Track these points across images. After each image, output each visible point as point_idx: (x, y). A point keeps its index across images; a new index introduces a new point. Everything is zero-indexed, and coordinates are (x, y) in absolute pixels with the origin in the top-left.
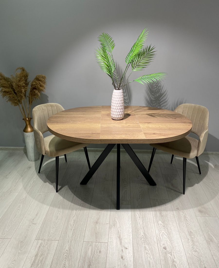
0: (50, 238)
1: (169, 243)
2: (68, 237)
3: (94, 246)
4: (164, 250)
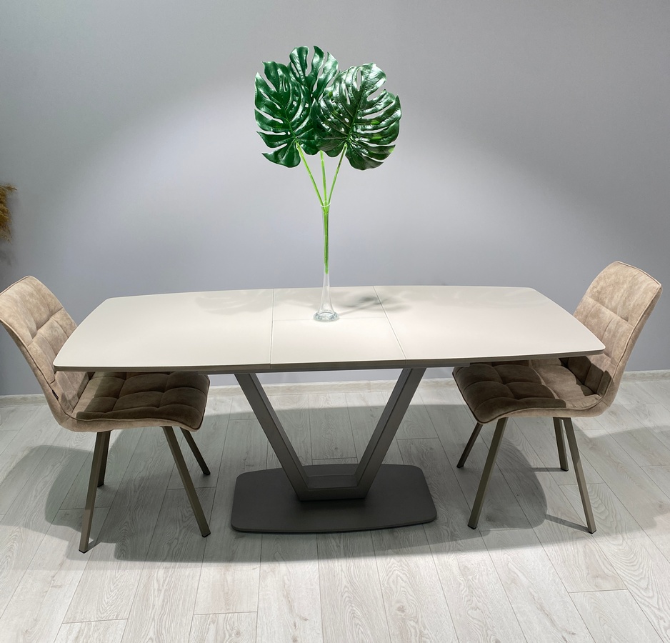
0: (103, 616)
1: (412, 598)
2: (153, 608)
3: (221, 621)
4: (399, 613)
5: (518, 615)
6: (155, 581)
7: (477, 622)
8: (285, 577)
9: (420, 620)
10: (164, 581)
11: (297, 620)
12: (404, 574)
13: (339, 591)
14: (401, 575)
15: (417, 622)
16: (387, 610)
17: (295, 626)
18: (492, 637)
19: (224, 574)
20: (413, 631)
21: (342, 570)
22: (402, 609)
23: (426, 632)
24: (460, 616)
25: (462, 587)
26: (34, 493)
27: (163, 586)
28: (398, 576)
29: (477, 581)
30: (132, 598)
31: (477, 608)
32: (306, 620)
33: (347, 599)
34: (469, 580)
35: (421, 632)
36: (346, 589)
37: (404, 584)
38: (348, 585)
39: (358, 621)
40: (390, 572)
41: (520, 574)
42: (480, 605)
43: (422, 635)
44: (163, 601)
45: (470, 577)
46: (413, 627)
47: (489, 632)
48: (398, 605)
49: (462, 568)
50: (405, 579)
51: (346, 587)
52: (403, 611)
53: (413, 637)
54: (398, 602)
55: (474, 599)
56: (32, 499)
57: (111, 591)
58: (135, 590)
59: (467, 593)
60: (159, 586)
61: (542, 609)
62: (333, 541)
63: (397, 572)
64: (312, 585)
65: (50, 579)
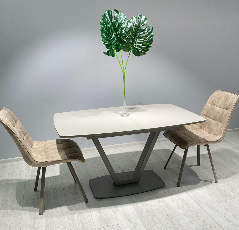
5: (206, 211)
6: (75, 220)
7: (194, 216)
8: (123, 212)
9: (176, 218)
10: (79, 219)
11: (134, 225)
12: (163, 204)
13: (144, 213)
14: (162, 205)
15: (175, 219)
16: (163, 216)
17: (134, 227)
18: (202, 219)
19: (100, 214)
20: (175, 222)
21: (141, 206)
22: (168, 216)
23: (179, 221)
24: (188, 215)
25: (184, 206)
26: (9, 197)
27: (79, 221)
28: (161, 205)
29: (188, 203)
30: (69, 227)
31: (192, 211)
32: (137, 224)
33: (148, 215)
34: (185, 203)
35: (178, 222)
36: (146, 212)
37: (165, 208)
38: (146, 211)
39: (155, 222)
40: (158, 204)
41: (201, 199)
42: (193, 210)
43: (179, 223)
44: (82, 227)
45: (185, 202)
46: (174, 220)
47: (200, 218)
48: (166, 214)
49: (181, 200)
50: (164, 206)
51: (145, 211)
52: (169, 216)
53: (176, 223)
54: (166, 213)
55: (190, 209)
56: (10, 199)
57: (60, 226)
58: (69, 224)
59: (187, 207)
60: (78, 222)
61: (213, 208)
62: (133, 197)
63: (160, 204)
64: (133, 212)
65: (32, 226)
